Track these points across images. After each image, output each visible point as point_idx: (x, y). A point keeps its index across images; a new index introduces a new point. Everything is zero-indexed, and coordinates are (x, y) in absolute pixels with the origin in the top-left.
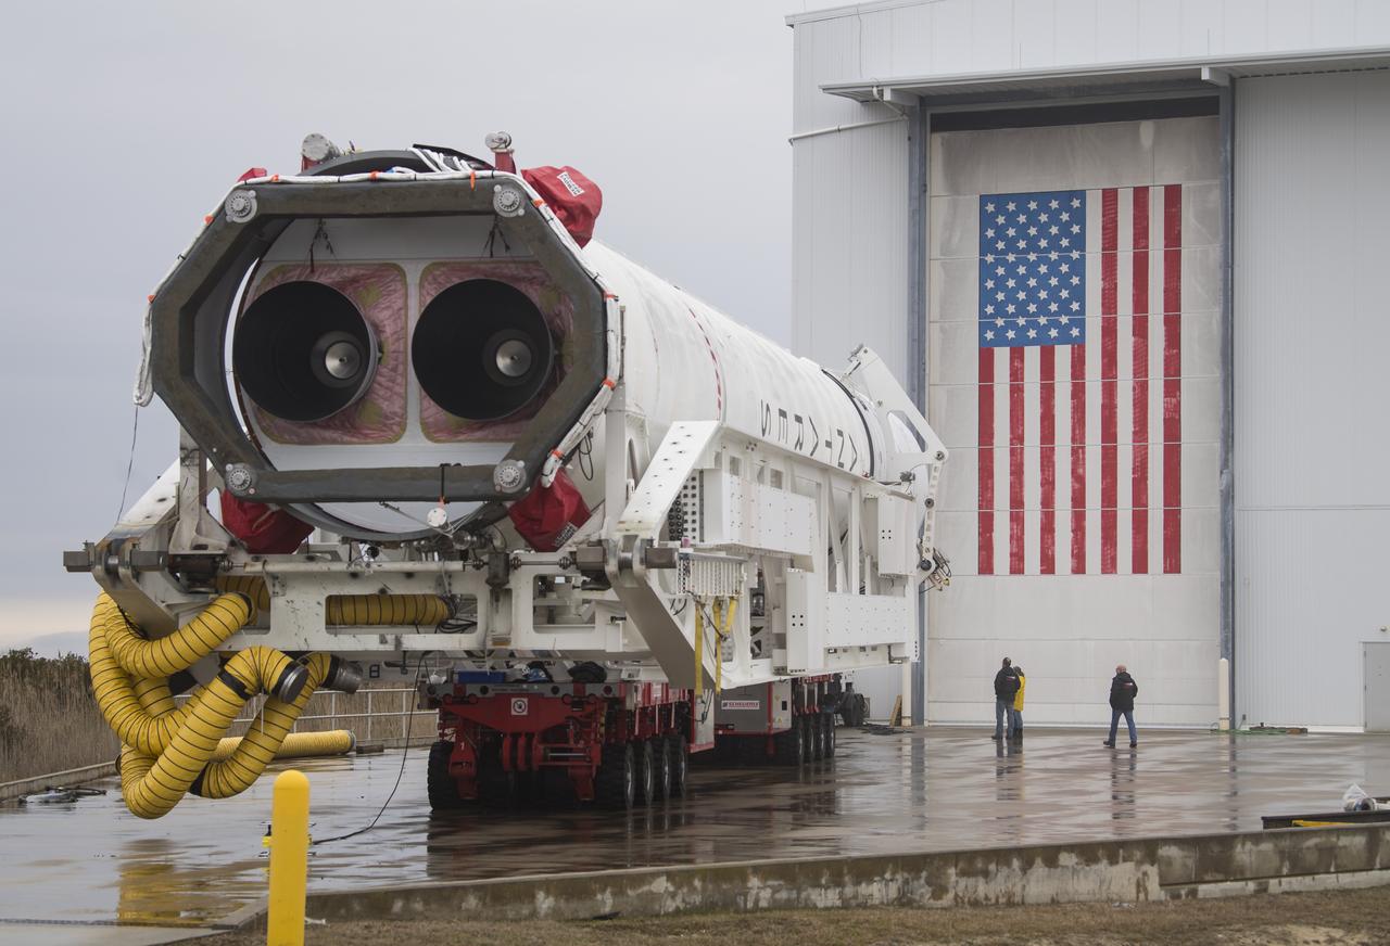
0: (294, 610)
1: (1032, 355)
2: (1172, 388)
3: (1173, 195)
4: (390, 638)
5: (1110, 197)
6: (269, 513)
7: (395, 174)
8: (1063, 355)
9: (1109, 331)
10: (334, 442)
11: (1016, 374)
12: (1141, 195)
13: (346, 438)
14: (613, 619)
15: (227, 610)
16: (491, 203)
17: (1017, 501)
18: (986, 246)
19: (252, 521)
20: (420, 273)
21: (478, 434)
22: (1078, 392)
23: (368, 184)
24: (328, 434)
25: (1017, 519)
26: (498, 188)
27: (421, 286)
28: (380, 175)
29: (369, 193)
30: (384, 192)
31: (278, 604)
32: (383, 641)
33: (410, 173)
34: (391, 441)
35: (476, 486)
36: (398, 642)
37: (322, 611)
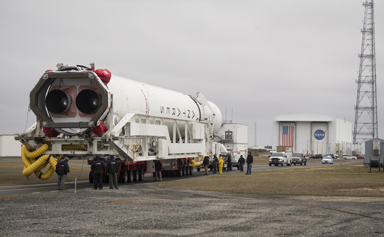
0: (56, 147)
1: (285, 135)
2: (293, 137)
3: (293, 127)
4: (73, 152)
5: (290, 126)
6: (51, 130)
7: (72, 71)
8: (287, 135)
9: (290, 133)
10: (64, 117)
11: (285, 136)
12: (291, 126)
13: (66, 117)
14: (110, 149)
15: (44, 147)
16: (88, 76)
17: (285, 142)
18: (283, 129)
19: (48, 131)
20: (79, 87)
21: (89, 116)
22: (288, 137)
23: (67, 73)
24: (63, 116)
25: (285, 143)
26: (89, 74)
27: (79, 89)
28: (69, 71)
29: (67, 74)
30: (70, 74)
31: (53, 146)
32: (71, 153)
33: (75, 71)
34: (74, 117)
35: (85, 126)
36: (74, 153)
37: (61, 147)
